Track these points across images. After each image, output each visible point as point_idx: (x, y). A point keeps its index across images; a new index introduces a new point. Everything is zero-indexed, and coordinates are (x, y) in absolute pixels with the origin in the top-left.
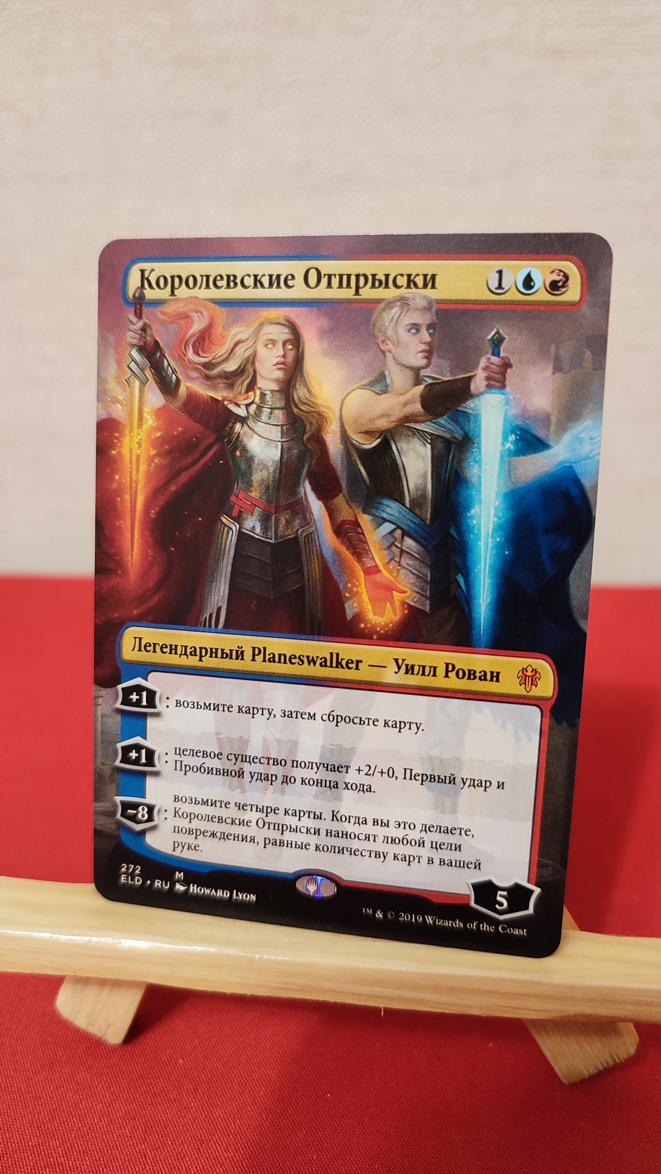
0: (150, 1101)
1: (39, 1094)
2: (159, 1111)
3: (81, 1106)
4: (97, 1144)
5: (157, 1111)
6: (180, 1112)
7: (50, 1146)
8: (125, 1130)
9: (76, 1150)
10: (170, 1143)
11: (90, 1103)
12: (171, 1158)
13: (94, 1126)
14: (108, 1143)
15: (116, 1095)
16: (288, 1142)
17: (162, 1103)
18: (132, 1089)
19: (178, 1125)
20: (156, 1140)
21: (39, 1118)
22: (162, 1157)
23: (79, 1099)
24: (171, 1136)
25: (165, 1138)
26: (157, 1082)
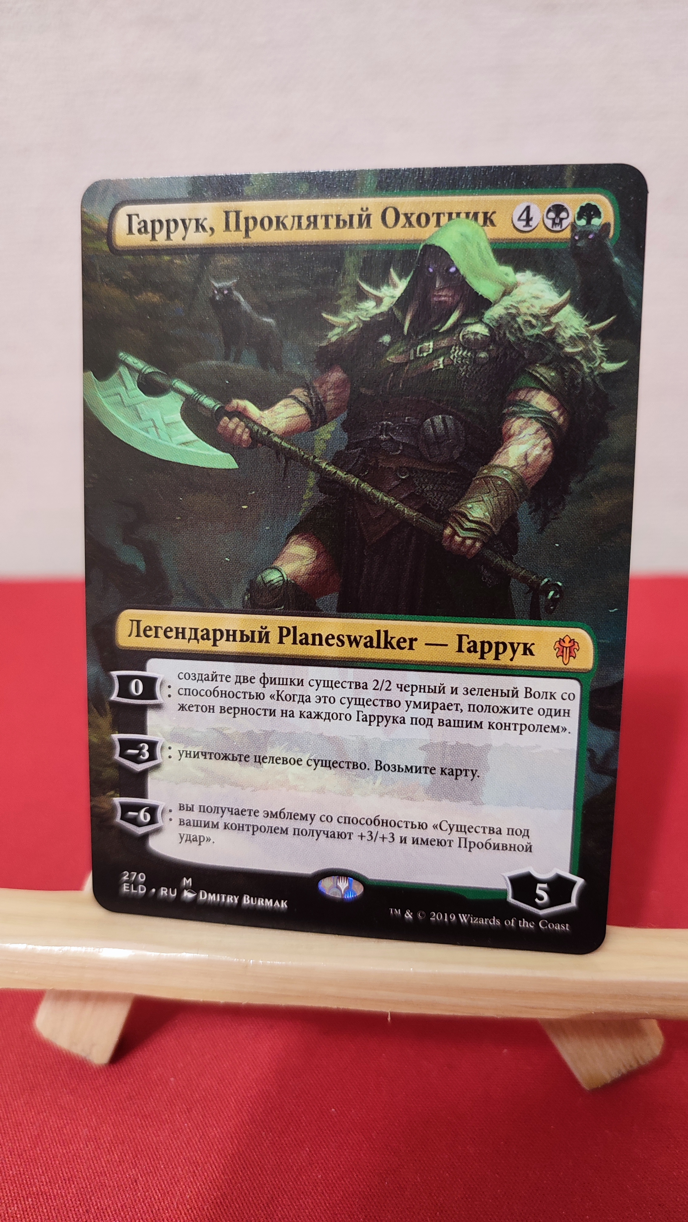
0: (140, 1123)
1: (19, 1120)
2: (150, 1134)
3: (65, 1132)
4: (83, 1171)
5: (148, 1133)
6: (173, 1133)
7: (32, 1174)
8: (113, 1154)
9: (60, 1177)
10: (162, 1166)
11: (75, 1127)
12: (164, 1183)
13: (80, 1151)
14: (96, 1169)
15: (102, 1118)
16: (290, 1160)
17: (153, 1124)
18: (120, 1110)
19: (171, 1147)
20: (148, 1164)
21: (19, 1146)
22: (154, 1182)
23: (62, 1123)
24: (164, 1160)
25: (157, 1162)
26: (147, 1102)
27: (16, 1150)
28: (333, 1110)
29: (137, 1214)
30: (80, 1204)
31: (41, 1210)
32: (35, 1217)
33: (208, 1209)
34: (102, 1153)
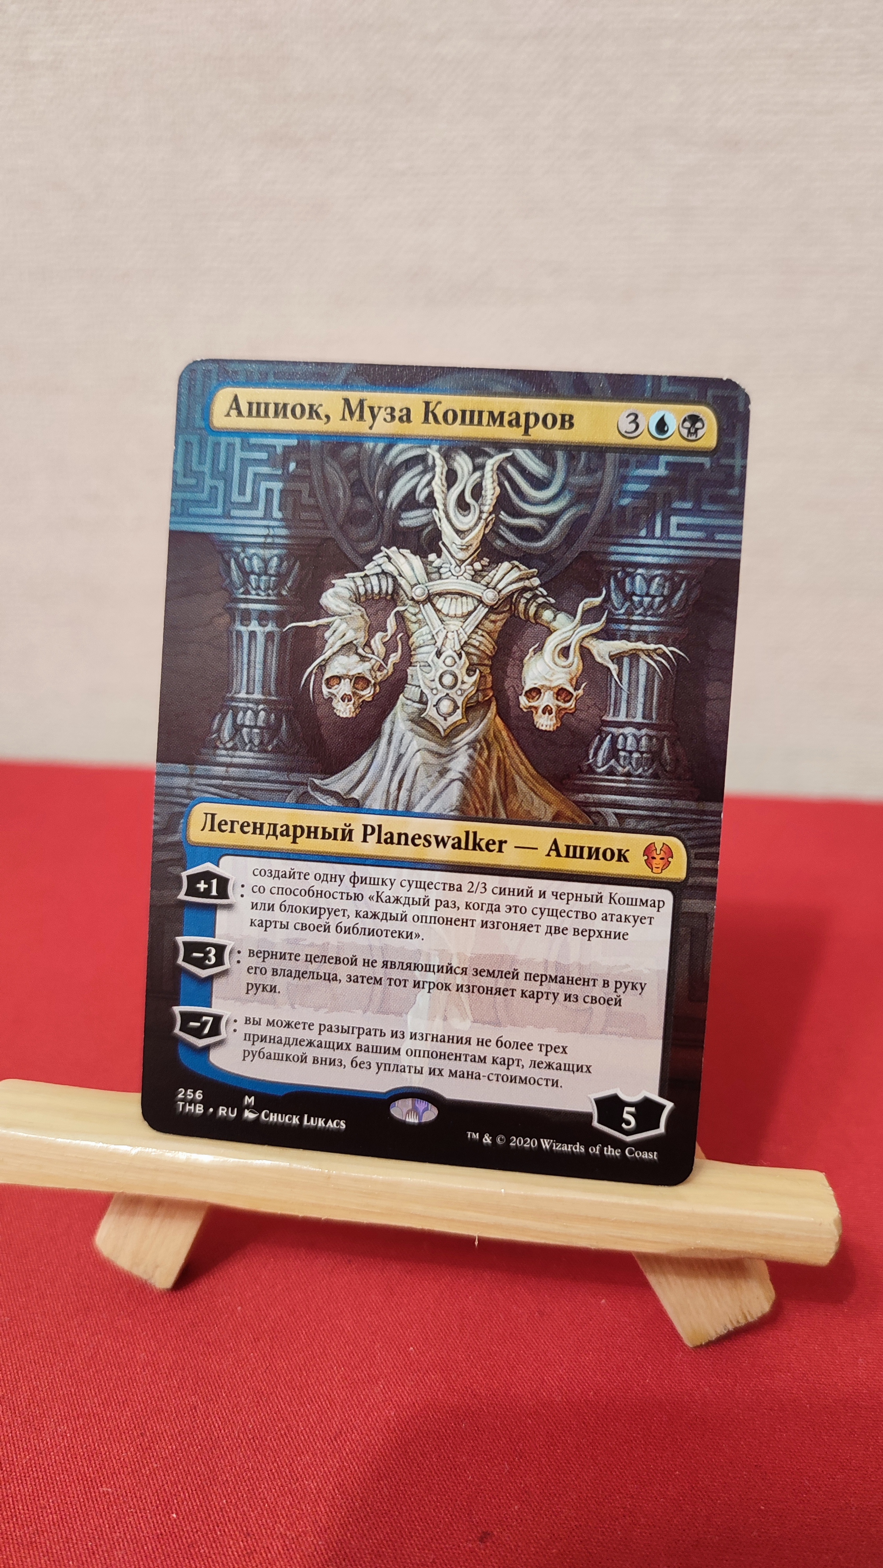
2: (212, 1361)
3: (121, 1354)
4: (139, 1394)
6: (237, 1362)
7: (84, 1395)
8: (172, 1380)
10: (224, 1395)
11: (131, 1351)
13: (136, 1375)
14: (152, 1393)
15: (162, 1342)
16: (362, 1396)
17: (216, 1351)
18: (182, 1337)
19: (235, 1375)
20: (209, 1392)
23: (118, 1346)
24: (226, 1388)
25: (219, 1390)
26: (212, 1331)
27: (67, 1371)
28: (411, 1348)
29: (195, 1441)
30: (135, 1427)
31: (92, 1430)
32: (85, 1436)
33: (271, 1440)
34: (159, 1378)
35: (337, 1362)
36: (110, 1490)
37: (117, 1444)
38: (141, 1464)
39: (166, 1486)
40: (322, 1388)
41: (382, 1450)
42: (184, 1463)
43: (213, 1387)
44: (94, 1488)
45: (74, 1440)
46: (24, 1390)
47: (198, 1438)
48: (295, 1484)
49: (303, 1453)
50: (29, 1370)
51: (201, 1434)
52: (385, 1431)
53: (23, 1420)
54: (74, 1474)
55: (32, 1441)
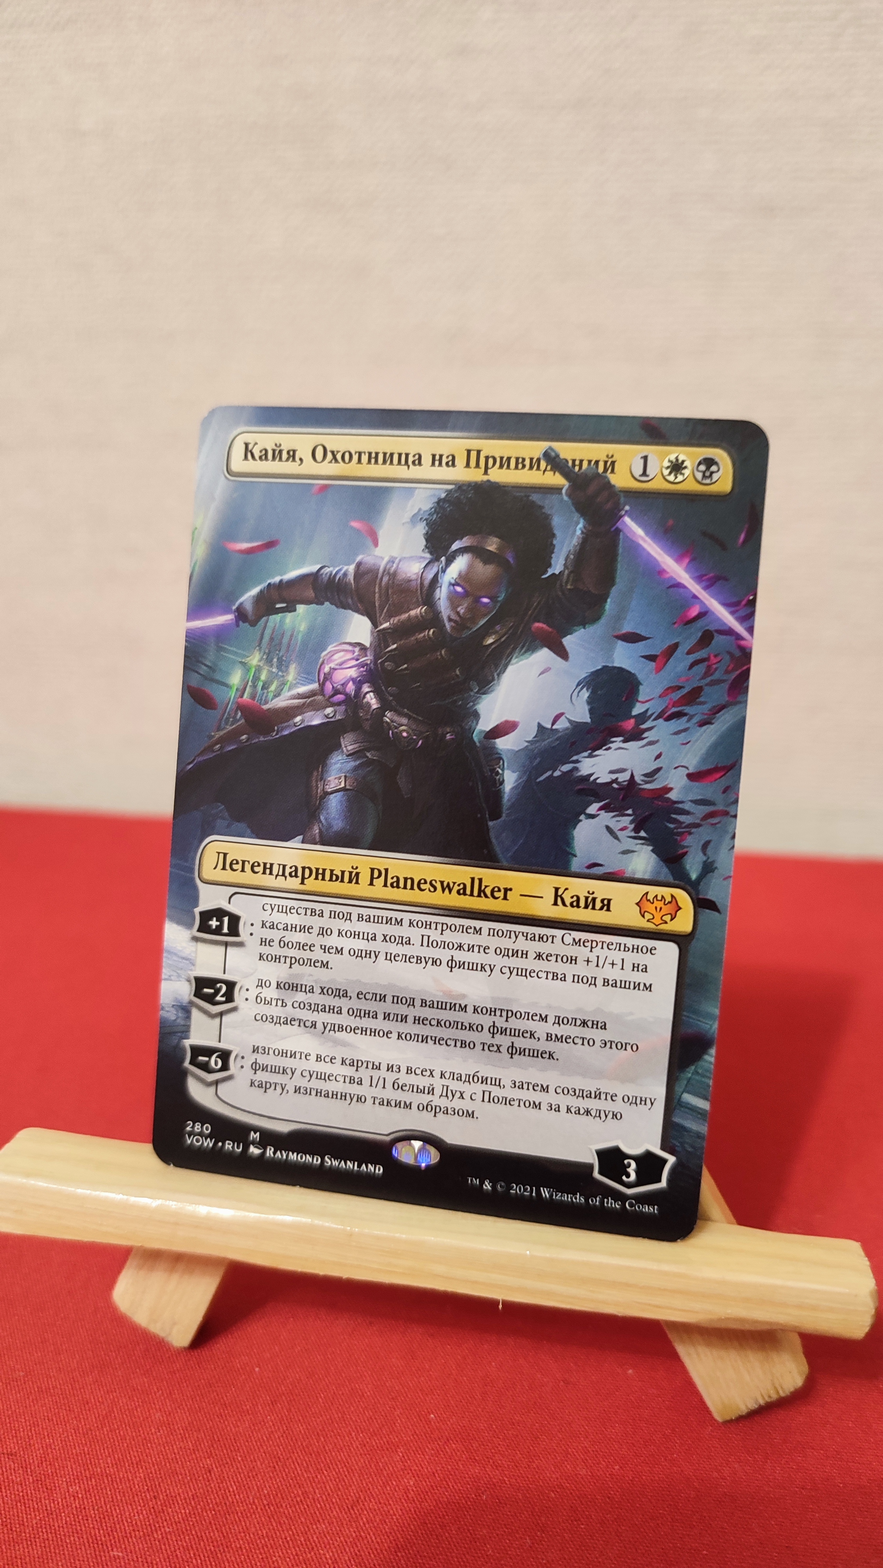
1: (86, 1398)
2: (228, 1423)
3: (136, 1414)
4: (153, 1456)
6: (253, 1425)
7: (97, 1454)
8: (187, 1441)
9: (128, 1460)
10: (239, 1458)
11: (147, 1410)
13: (151, 1436)
14: (167, 1454)
15: (178, 1402)
16: (380, 1464)
17: (233, 1413)
18: (198, 1398)
19: (251, 1438)
20: (224, 1455)
21: (85, 1425)
22: (229, 1473)
23: (133, 1406)
24: (242, 1452)
26: (229, 1392)
27: (81, 1429)
28: (432, 1416)
29: (208, 1505)
31: (104, 1491)
32: (97, 1498)
33: (286, 1506)
34: (174, 1440)
35: (356, 1428)
36: (120, 1554)
37: (130, 1507)
38: (153, 1528)
39: (178, 1552)
40: (340, 1455)
41: (400, 1521)
42: (197, 1529)
43: (229, 1451)
44: (104, 1552)
45: (85, 1500)
46: (37, 1448)
47: (212, 1502)
48: (310, 1553)
49: (319, 1521)
50: (42, 1428)
51: (215, 1499)
52: (403, 1501)
53: (35, 1479)
54: (85, 1537)
55: (43, 1502)
